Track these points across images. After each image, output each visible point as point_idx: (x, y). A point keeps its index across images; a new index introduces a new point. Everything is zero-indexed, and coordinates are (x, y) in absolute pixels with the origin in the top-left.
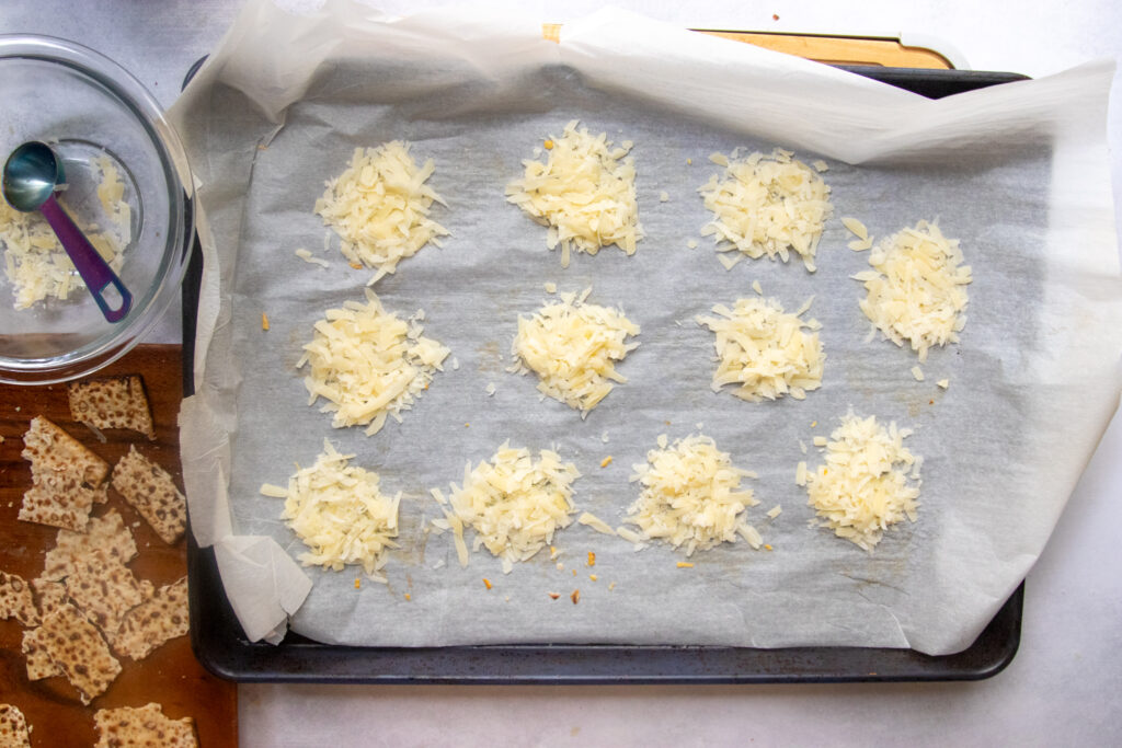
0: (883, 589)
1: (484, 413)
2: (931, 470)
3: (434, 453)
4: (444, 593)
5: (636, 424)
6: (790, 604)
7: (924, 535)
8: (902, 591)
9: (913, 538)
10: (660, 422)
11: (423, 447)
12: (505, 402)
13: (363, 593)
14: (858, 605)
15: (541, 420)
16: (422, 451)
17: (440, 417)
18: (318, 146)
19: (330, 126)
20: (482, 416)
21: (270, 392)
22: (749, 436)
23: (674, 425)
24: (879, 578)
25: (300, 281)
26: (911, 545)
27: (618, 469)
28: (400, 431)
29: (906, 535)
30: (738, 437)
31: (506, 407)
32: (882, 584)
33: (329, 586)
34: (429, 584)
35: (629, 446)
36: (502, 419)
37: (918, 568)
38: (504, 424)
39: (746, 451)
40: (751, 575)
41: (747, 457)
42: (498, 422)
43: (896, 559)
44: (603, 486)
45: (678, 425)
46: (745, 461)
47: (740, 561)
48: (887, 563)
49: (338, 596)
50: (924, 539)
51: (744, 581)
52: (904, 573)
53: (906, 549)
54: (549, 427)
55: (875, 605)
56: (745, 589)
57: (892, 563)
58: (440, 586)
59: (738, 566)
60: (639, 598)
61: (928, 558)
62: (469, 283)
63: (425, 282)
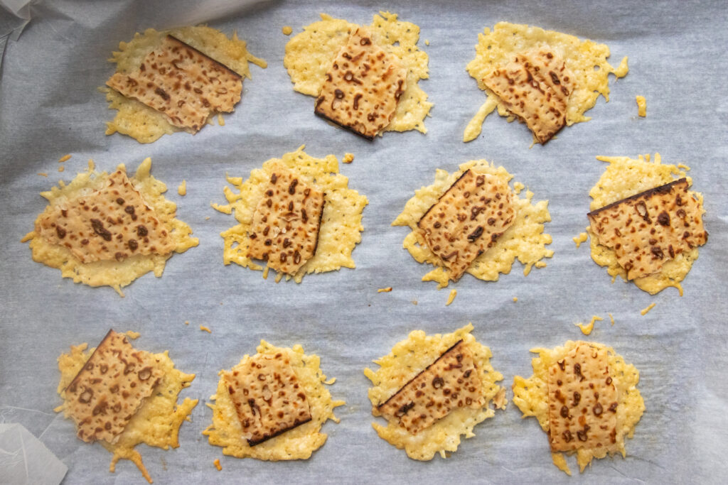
0: (637, 463)
1: (232, 297)
2: (680, 343)
3: (184, 337)
4: (198, 475)
5: (383, 304)
6: (544, 480)
7: (676, 408)
8: (657, 465)
9: (666, 412)
10: (407, 302)
11: (173, 333)
12: (252, 286)
13: (118, 477)
14: (613, 479)
15: (288, 303)
16: (172, 336)
17: (189, 302)
18: (60, 39)
19: (73, 20)
20: (229, 300)
21: (21, 281)
22: (496, 313)
23: (421, 305)
24: (633, 452)
25: (46, 172)
26: (664, 418)
27: (367, 349)
28: (148, 316)
29: (658, 408)
30: (486, 315)
31: (253, 291)
32: (636, 458)
33: (84, 471)
34: (183, 467)
35: (377, 326)
36: (250, 302)
37: (672, 441)
38: (252, 307)
39: (493, 329)
40: (503, 451)
41: (496, 334)
42: (246, 306)
43: (650, 432)
44: (353, 367)
45: (425, 304)
46: (494, 338)
47: (493, 438)
48: (640, 437)
49: (93, 480)
50: (677, 411)
51: (496, 458)
52: (658, 447)
53: (659, 423)
54: (296, 310)
55: (629, 479)
56: (498, 465)
57: (646, 436)
58: (195, 468)
59: (490, 443)
60: (392, 476)
61: (682, 431)
62: (213, 169)
63: (169, 169)
